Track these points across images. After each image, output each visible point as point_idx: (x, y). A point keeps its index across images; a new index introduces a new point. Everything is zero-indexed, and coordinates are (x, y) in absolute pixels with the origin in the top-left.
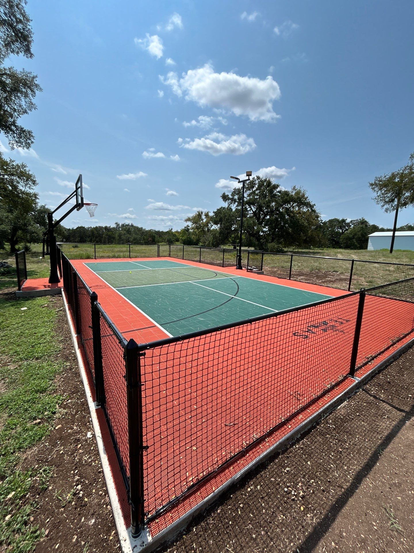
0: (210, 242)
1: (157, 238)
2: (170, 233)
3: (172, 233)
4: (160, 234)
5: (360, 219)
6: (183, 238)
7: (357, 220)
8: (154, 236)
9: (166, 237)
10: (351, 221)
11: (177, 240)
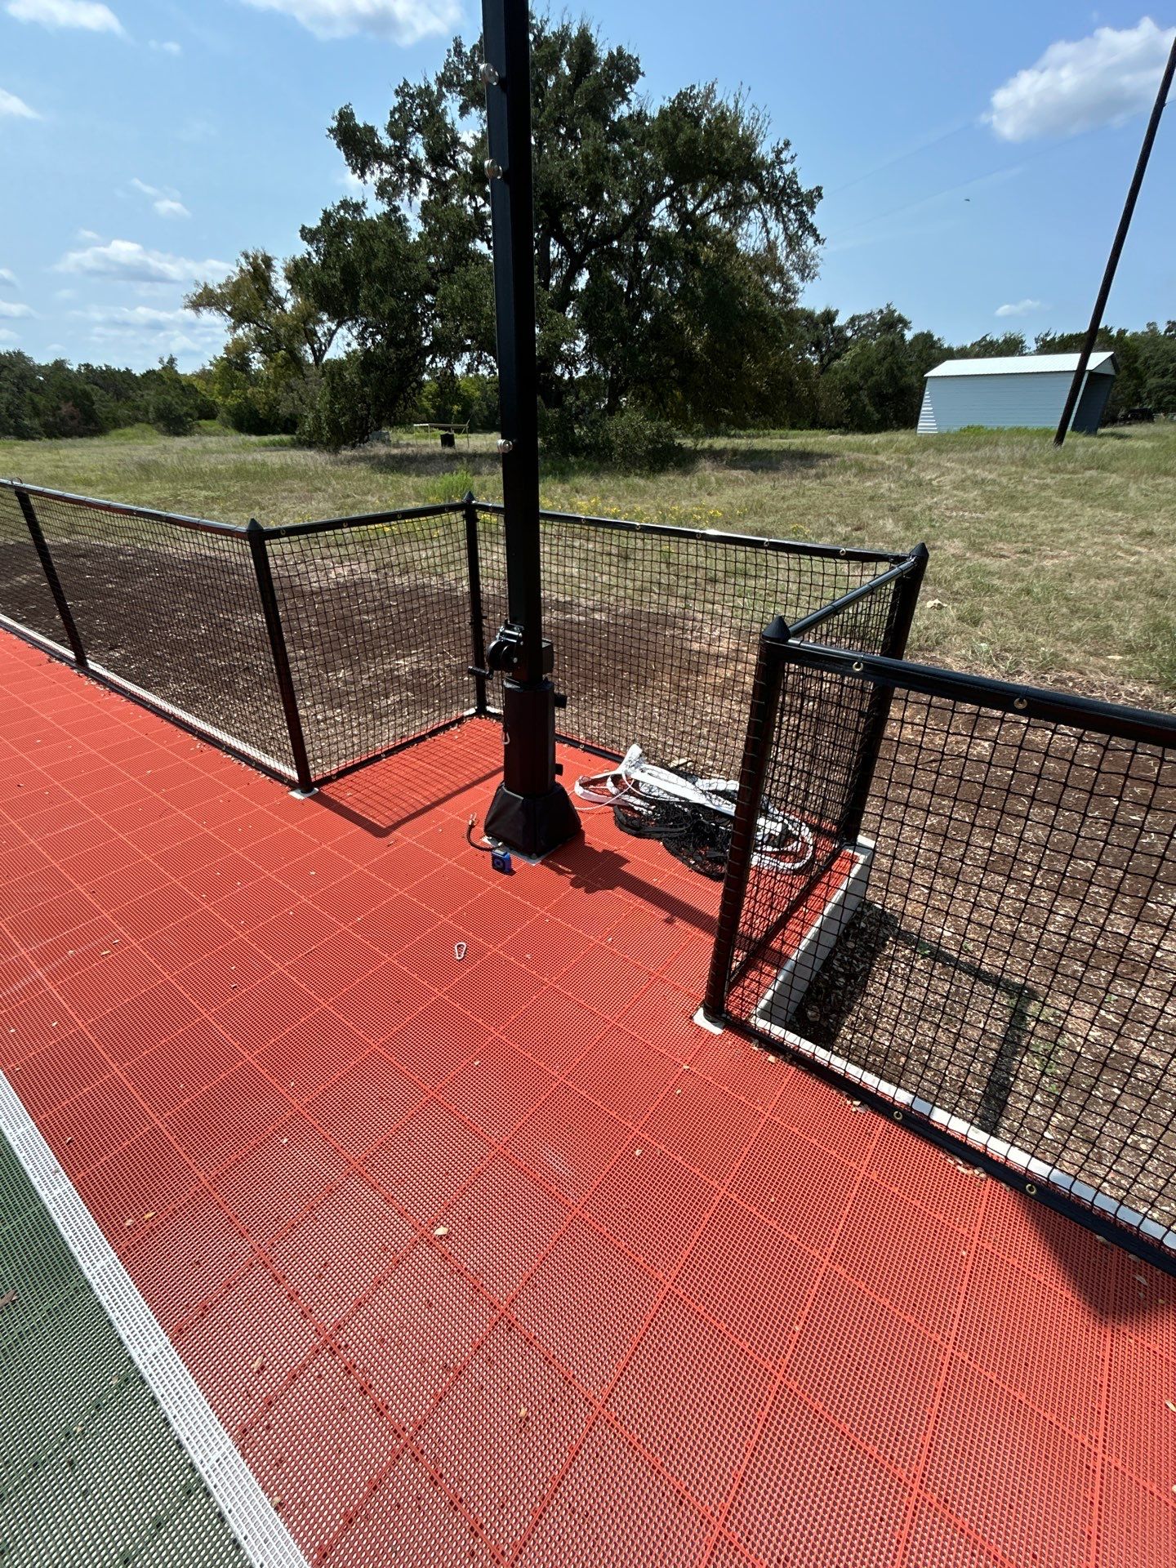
0: (317, 418)
1: (103, 404)
2: (165, 378)
3: (176, 379)
4: (116, 383)
5: (881, 311)
6: (230, 401)
7: (870, 315)
8: (86, 395)
9: (150, 396)
10: (853, 320)
11: (208, 412)
